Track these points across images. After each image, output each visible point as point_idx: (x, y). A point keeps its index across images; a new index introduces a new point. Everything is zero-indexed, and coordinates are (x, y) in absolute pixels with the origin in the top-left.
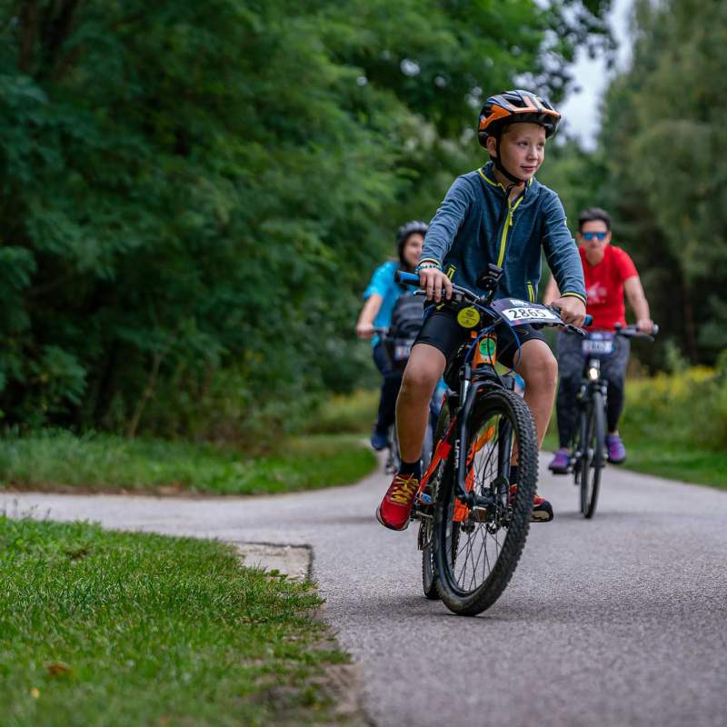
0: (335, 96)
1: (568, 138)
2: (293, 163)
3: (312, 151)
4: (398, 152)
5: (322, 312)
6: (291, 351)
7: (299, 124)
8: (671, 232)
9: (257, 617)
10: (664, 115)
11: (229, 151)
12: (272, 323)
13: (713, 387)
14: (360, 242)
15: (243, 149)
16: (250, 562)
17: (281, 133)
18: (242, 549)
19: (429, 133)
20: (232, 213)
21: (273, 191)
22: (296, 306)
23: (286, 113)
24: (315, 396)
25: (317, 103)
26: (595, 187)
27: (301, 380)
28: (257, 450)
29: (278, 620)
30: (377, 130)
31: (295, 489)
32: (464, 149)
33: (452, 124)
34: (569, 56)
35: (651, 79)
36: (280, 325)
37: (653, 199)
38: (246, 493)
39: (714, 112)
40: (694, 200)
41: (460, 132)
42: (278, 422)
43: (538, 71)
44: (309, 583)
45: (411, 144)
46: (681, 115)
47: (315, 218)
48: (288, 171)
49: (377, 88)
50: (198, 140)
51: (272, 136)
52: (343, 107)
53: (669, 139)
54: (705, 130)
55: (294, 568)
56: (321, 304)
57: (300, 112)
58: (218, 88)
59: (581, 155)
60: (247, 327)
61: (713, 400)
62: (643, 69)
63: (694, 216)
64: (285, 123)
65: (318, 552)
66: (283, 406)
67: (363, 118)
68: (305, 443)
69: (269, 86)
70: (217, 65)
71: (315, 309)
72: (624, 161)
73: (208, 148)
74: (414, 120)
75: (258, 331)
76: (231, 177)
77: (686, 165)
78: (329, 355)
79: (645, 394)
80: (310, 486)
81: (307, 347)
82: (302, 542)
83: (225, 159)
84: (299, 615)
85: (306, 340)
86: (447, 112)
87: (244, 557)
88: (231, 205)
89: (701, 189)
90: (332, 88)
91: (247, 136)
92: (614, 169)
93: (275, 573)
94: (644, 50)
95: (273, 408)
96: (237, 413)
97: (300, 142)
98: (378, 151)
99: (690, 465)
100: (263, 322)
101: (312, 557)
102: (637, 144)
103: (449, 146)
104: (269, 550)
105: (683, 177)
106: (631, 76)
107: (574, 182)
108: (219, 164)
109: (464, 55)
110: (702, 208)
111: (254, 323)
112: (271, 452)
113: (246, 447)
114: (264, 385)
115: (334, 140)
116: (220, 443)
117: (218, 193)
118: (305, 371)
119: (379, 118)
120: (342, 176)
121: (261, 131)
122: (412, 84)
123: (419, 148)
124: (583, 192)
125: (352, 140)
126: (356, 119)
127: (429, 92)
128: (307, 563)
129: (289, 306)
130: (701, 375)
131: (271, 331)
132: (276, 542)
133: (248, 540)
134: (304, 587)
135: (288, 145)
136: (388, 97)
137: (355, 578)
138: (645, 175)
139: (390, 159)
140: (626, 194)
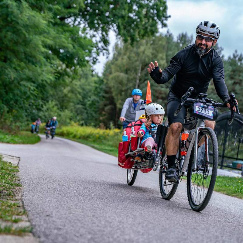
0: (43, 55)
1: (95, 73)
2: (31, 68)
3: (36, 66)
4: (56, 70)
5: (33, 103)
6: (24, 111)
7: (34, 60)
8: (115, 97)
9: (3, 173)
10: (118, 71)
11: (16, 63)
12: (21, 104)
13: (119, 134)
14: (44, 89)
15: (19, 63)
16: (5, 159)
17: (29, 61)
18: (4, 156)
19: (64, 66)
20: (14, 78)
21: (25, 74)
22: (27, 101)
23: (31, 57)
24: (28, 122)
25: (38, 56)
26: (100, 85)
27: (25, 119)
28: (12, 133)
29: (7, 174)
30: (51, 64)
31: (20, 143)
32: (71, 71)
33: (70, 65)
34: (98, 54)
35: (116, 62)
36: (22, 105)
37: (112, 90)
38: (8, 143)
39: (129, 72)
40: (122, 91)
41: (71, 67)
42: (19, 127)
43: (90, 57)
44: (17, 166)
45: (60, 68)
46: (122, 72)
47: (34, 82)
48: (29, 70)
49: (53, 55)
50: (9, 59)
51: (27, 61)
52: (44, 58)
53: (118, 77)
54: (126, 76)
55: (15, 162)
56: (33, 101)
57: (34, 57)
58: (16, 48)
59: (98, 77)
60: (15, 104)
61: (118, 136)
62: (115, 60)
63: (121, 95)
64: (30, 59)
65: (21, 159)
66: (20, 124)
67: (49, 61)
68: (25, 133)
69: (28, 50)
70: (16, 43)
71: (31, 102)
72: (108, 80)
73: (11, 62)
74: (61, 63)
75: (17, 106)
76: (16, 70)
77: (121, 83)
78: (33, 114)
79: (104, 133)
80: (23, 143)
81: (28, 111)
82: (18, 156)
83: (15, 64)
84: (13, 174)
85: (28, 109)
86: (68, 62)
87: (4, 158)
88: (15, 76)
89: (123, 89)
90: (42, 53)
91: (21, 60)
92: (105, 81)
93: (10, 163)
94: (116, 56)
95: (18, 124)
96: (9, 124)
97: (33, 64)
98: (51, 69)
99: (111, 151)
100: (19, 104)
101: (20, 160)
102: (111, 76)
103: (68, 70)
104: (10, 157)
105: (120, 86)
106: (112, 61)
107: (95, 83)
108: (14, 66)
109: (74, 50)
110: (123, 93)
111: (16, 103)
112: (15, 134)
113: (10, 132)
114: (17, 118)
115: (41, 65)
116: (4, 130)
117: (12, 72)
118: (26, 116)
119: (53, 61)
120: (42, 74)
121: (24, 60)
122: (61, 55)
123: (61, 69)
124: (97, 85)
125: (45, 65)
126: (47, 61)
127: (65, 58)
128: (18, 161)
129: (25, 101)
130: (117, 130)
131: (20, 106)
132: (12, 155)
133: (6, 154)
134: (16, 167)
135: (30, 64)
136: (55, 57)
137: (28, 166)
138: (111, 84)
139: (54, 71)
140: (107, 87)
